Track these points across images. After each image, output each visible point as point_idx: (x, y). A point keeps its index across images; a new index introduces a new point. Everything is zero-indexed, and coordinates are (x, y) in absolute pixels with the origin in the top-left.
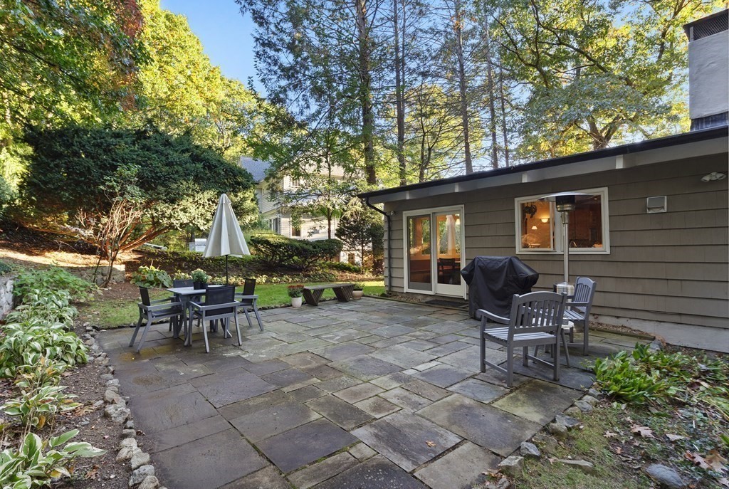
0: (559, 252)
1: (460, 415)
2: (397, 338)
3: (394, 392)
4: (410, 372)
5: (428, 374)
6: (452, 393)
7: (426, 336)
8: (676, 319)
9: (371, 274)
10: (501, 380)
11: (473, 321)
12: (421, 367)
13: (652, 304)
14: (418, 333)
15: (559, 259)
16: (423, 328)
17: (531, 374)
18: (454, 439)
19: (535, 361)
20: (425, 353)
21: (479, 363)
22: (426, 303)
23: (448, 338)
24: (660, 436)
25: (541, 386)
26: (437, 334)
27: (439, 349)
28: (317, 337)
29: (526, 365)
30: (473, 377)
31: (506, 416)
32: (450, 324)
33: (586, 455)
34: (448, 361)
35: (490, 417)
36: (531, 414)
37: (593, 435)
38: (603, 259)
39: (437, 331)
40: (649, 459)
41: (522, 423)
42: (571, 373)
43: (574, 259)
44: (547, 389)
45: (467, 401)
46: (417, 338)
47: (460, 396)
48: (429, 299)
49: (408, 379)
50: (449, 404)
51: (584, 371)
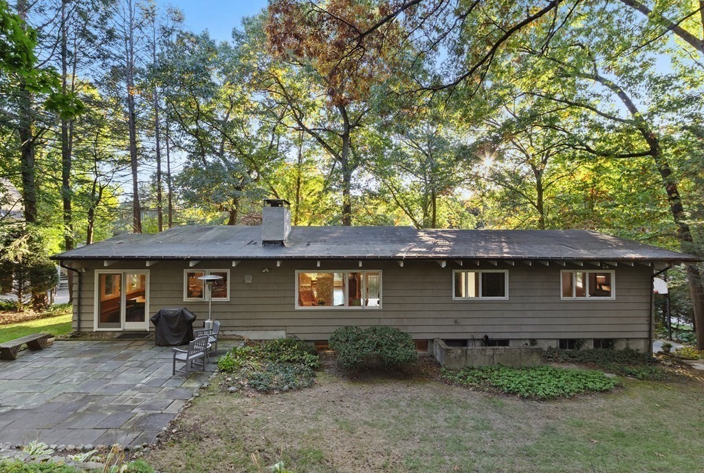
0: (207, 300)
1: (169, 394)
2: (117, 370)
3: (138, 395)
4: (139, 385)
5: (149, 383)
6: (164, 387)
7: (135, 364)
8: (253, 328)
9: (32, 310)
10: (182, 376)
11: (159, 348)
12: (143, 381)
13: (245, 323)
14: (129, 364)
15: (206, 304)
16: (130, 359)
17: (194, 370)
18: (171, 401)
19: (195, 364)
20: (141, 374)
21: (172, 372)
22: (118, 338)
23: (150, 362)
24: (234, 379)
25: (198, 374)
26: (141, 361)
27: (147, 370)
28: (57, 383)
29: (192, 367)
30: (170, 378)
31: (187, 388)
32: (145, 353)
33: (212, 391)
34: (155, 375)
35: (181, 390)
36: (195, 385)
37: (215, 386)
38: (227, 303)
39: (140, 359)
40: (229, 387)
41: (193, 389)
42: (209, 365)
43: (214, 304)
44: (201, 374)
45: (171, 388)
46: (130, 366)
47: (167, 387)
48: (118, 335)
49: (140, 388)
50: (165, 391)
51: (214, 363)
